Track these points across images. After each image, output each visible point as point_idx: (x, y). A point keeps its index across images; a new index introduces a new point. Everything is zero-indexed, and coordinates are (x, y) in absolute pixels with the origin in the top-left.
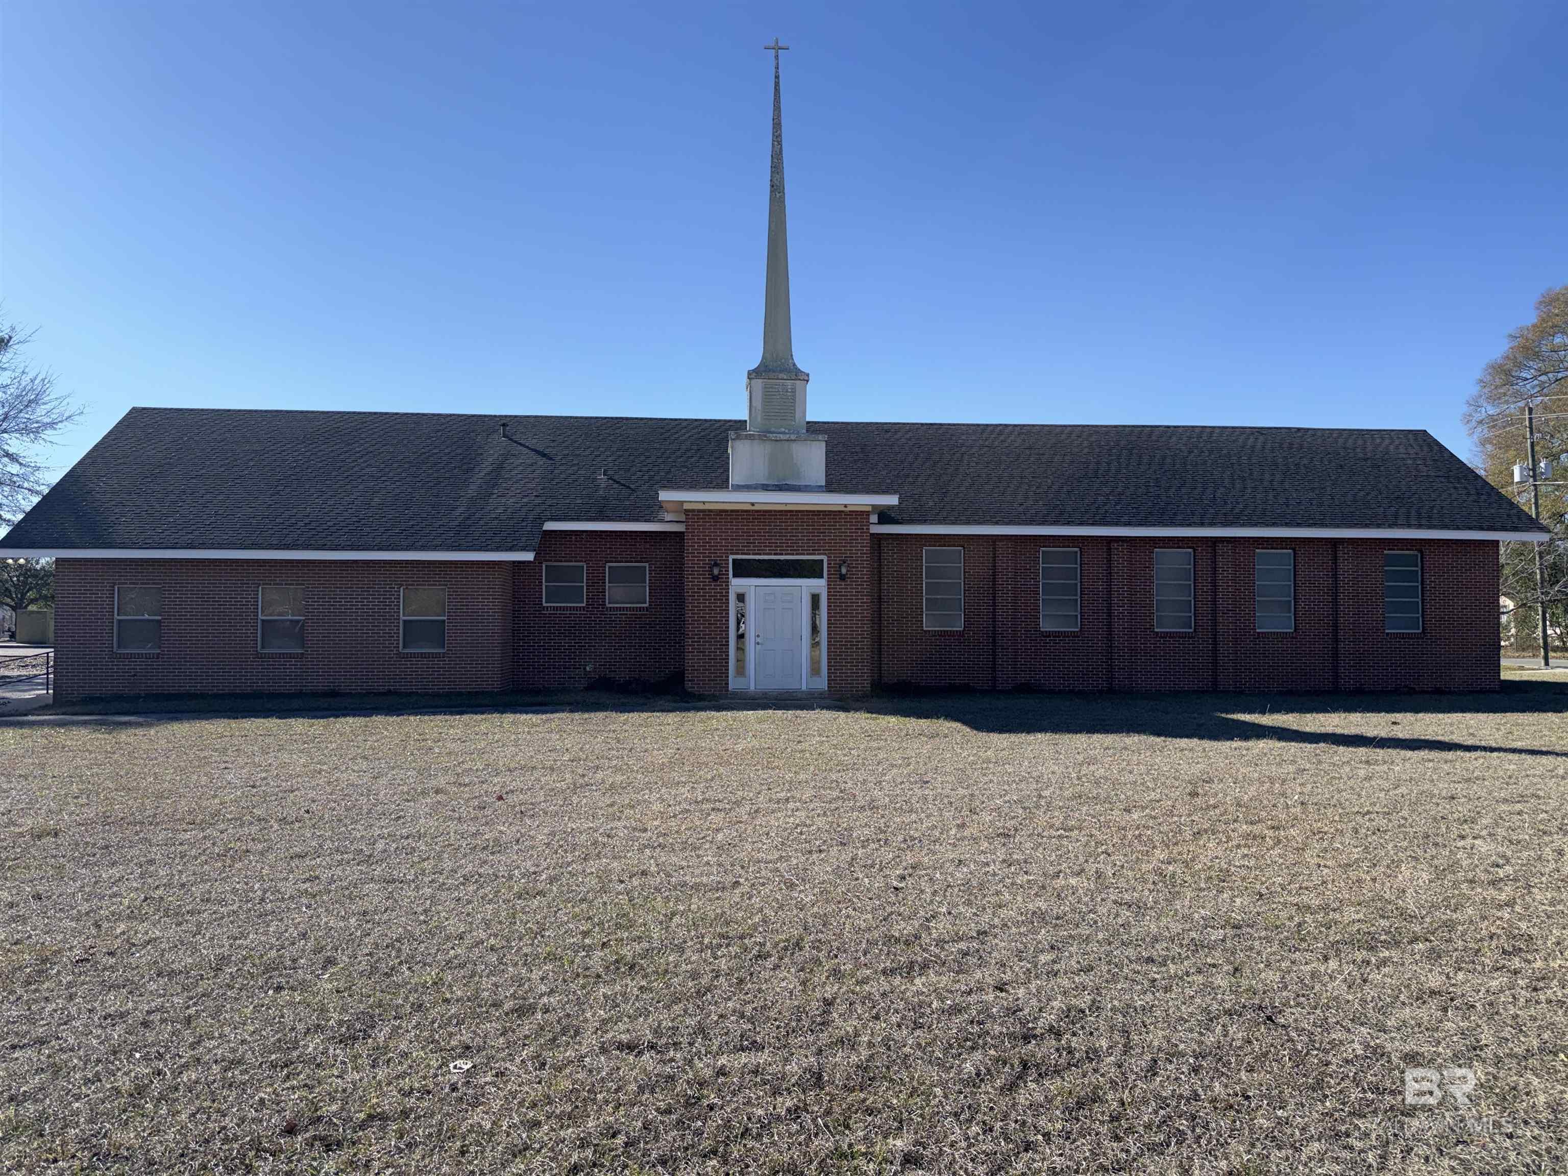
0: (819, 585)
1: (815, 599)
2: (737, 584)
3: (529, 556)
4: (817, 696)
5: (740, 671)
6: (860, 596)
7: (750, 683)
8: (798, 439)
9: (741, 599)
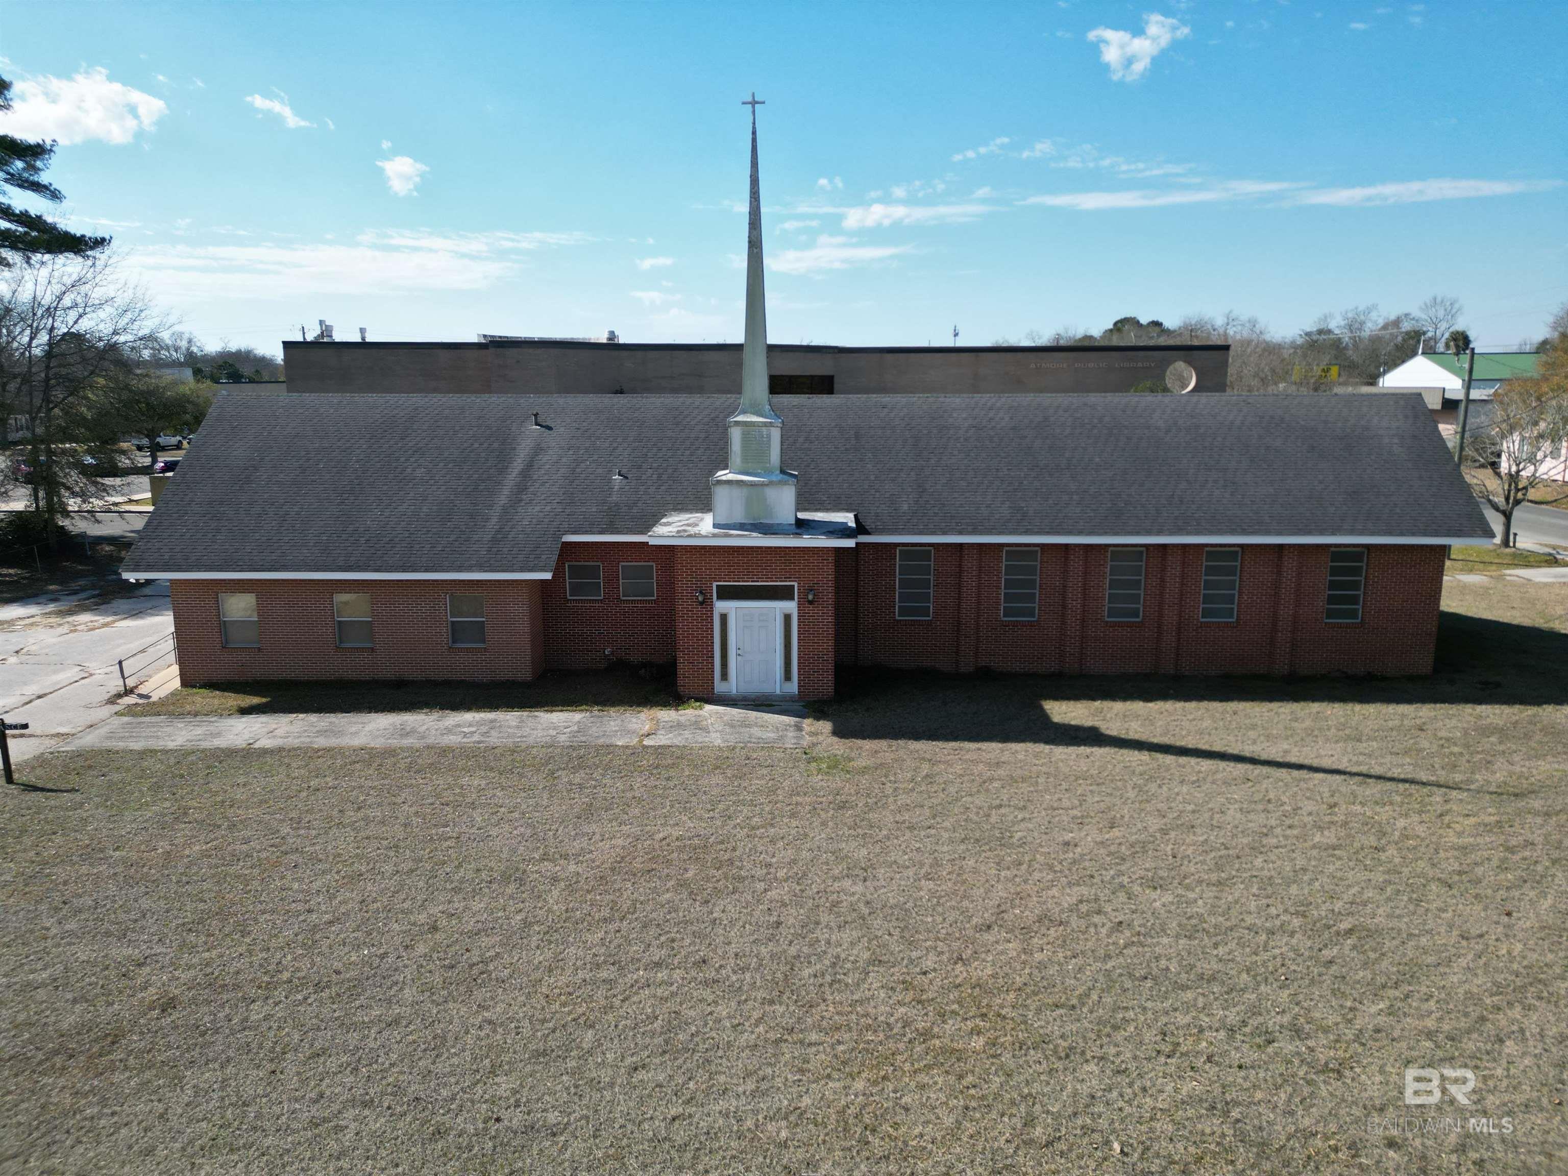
0: (791, 606)
1: (787, 618)
2: (721, 606)
3: (548, 576)
4: (789, 699)
5: (724, 676)
6: (826, 616)
7: (733, 686)
8: (771, 483)
9: (724, 618)
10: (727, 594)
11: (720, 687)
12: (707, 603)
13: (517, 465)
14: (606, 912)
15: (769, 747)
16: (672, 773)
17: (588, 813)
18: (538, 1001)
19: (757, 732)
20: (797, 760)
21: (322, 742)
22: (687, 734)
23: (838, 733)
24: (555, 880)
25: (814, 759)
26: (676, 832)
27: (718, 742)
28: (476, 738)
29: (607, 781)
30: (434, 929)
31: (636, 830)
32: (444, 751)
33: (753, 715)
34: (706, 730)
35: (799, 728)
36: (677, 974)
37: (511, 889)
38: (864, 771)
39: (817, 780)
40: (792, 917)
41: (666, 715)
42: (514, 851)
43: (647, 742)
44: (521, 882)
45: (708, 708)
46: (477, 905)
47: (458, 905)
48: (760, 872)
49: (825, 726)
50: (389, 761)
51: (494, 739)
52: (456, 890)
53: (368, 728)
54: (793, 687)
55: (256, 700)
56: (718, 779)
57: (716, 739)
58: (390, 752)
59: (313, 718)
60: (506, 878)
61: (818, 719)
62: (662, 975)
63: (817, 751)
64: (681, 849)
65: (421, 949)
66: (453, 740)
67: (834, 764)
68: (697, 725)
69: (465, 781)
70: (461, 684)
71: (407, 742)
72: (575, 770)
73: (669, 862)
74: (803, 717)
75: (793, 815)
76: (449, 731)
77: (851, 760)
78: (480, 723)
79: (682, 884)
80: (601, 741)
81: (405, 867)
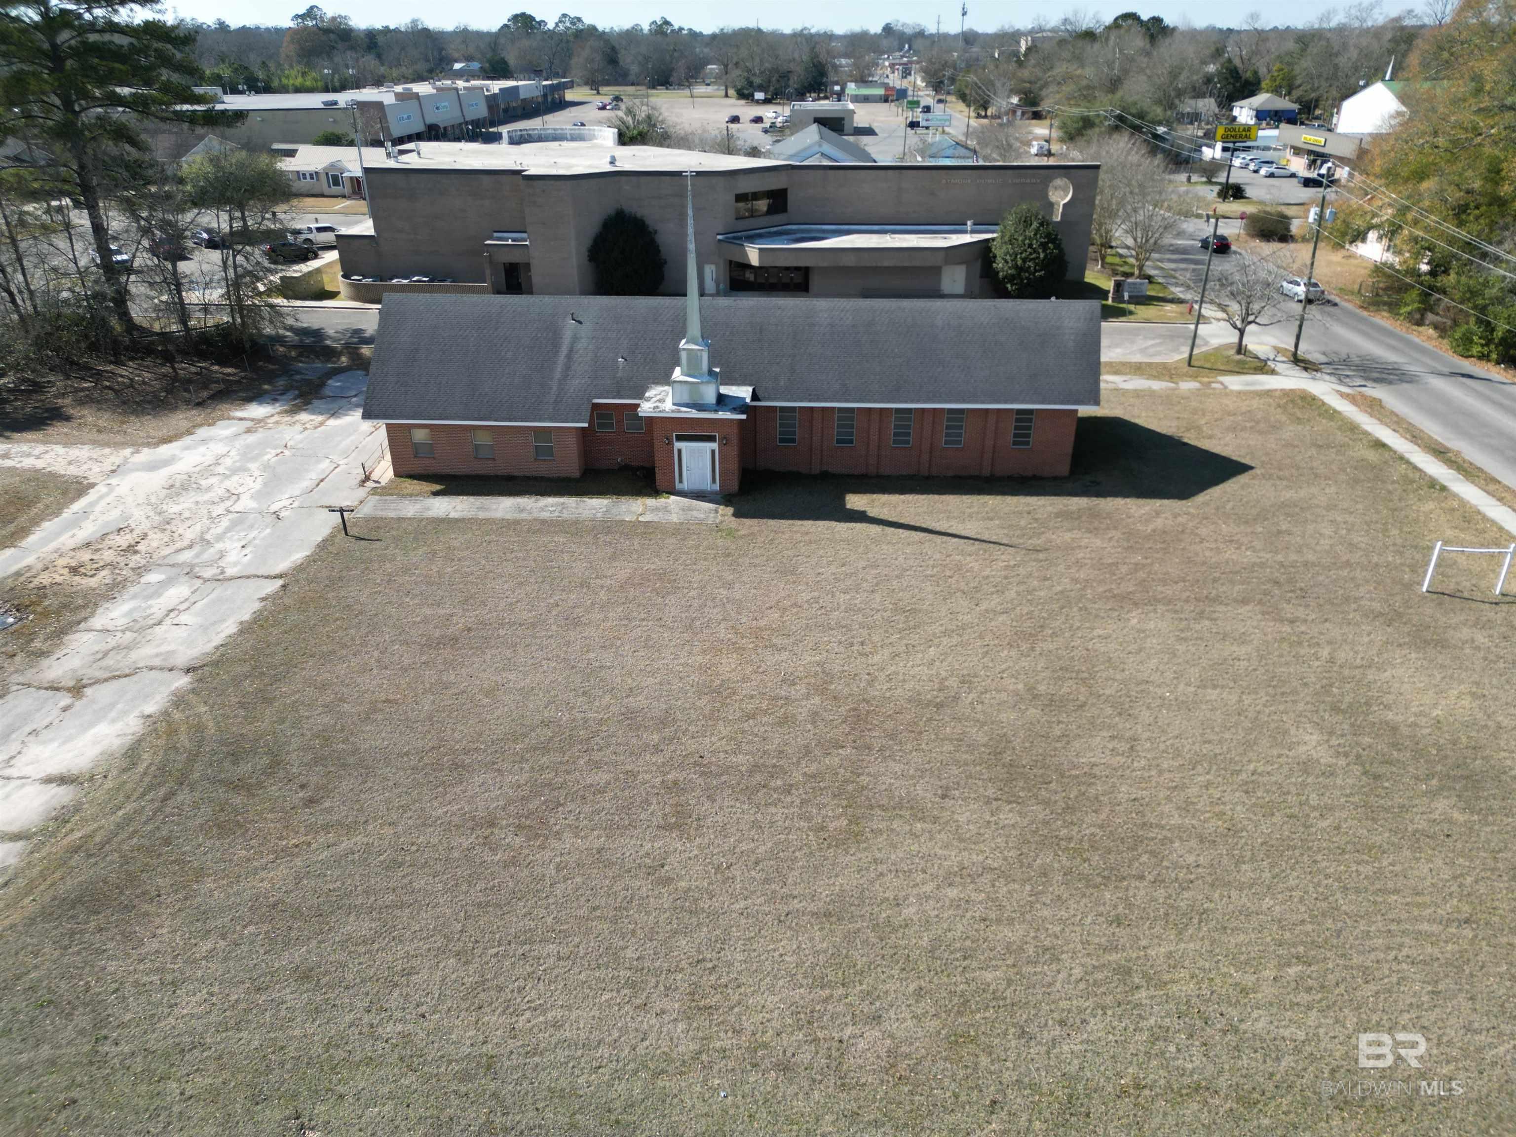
0: (715, 446)
1: (713, 452)
2: (678, 445)
3: (586, 425)
4: (716, 493)
5: (681, 481)
6: (733, 451)
7: (685, 486)
8: (702, 383)
9: (680, 451)
10: (680, 438)
11: (678, 486)
12: (670, 444)
13: (564, 350)
14: (623, 600)
15: (700, 523)
16: (652, 536)
17: (613, 557)
18: (600, 631)
19: (695, 513)
20: (712, 530)
21: (481, 515)
22: (661, 514)
23: (737, 515)
24: (602, 587)
25: (720, 530)
26: (653, 567)
27: (675, 520)
28: (557, 514)
29: (622, 540)
30: (557, 605)
31: (635, 565)
32: (543, 522)
33: (695, 503)
34: (669, 512)
35: (716, 511)
36: (650, 623)
37: (585, 590)
38: (742, 537)
39: (720, 542)
40: (696, 604)
41: (651, 502)
42: (583, 574)
43: (640, 519)
44: (588, 587)
45: (673, 498)
46: (573, 596)
47: (564, 596)
48: (687, 585)
49: (730, 510)
50: (518, 527)
51: (566, 515)
52: (563, 590)
53: (502, 506)
54: (717, 487)
55: (438, 487)
56: (672, 540)
57: (675, 518)
58: (517, 522)
59: (471, 499)
60: (582, 586)
61: (727, 506)
62: (644, 623)
63: (724, 526)
64: (655, 575)
65: (554, 613)
66: (545, 515)
67: (730, 533)
68: (666, 509)
69: (556, 539)
70: (542, 479)
71: (524, 515)
72: (607, 534)
73: (649, 580)
74: (720, 504)
75: (705, 559)
76: (543, 509)
77: (738, 530)
78: (557, 505)
79: (654, 590)
80: (618, 518)
81: (540, 580)
